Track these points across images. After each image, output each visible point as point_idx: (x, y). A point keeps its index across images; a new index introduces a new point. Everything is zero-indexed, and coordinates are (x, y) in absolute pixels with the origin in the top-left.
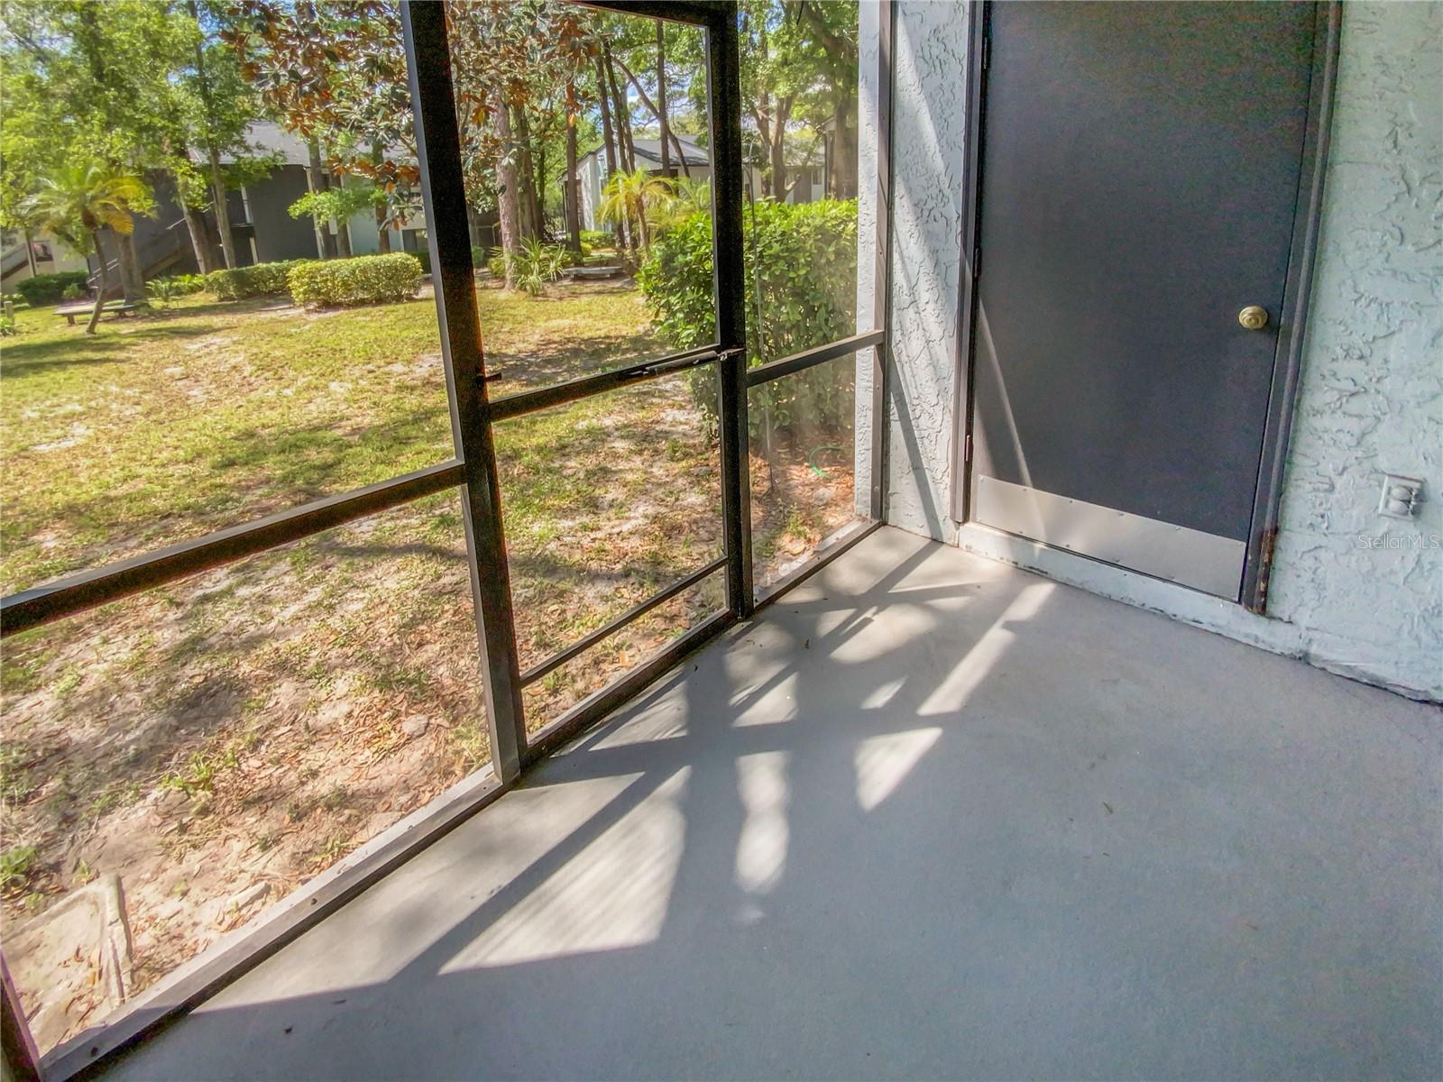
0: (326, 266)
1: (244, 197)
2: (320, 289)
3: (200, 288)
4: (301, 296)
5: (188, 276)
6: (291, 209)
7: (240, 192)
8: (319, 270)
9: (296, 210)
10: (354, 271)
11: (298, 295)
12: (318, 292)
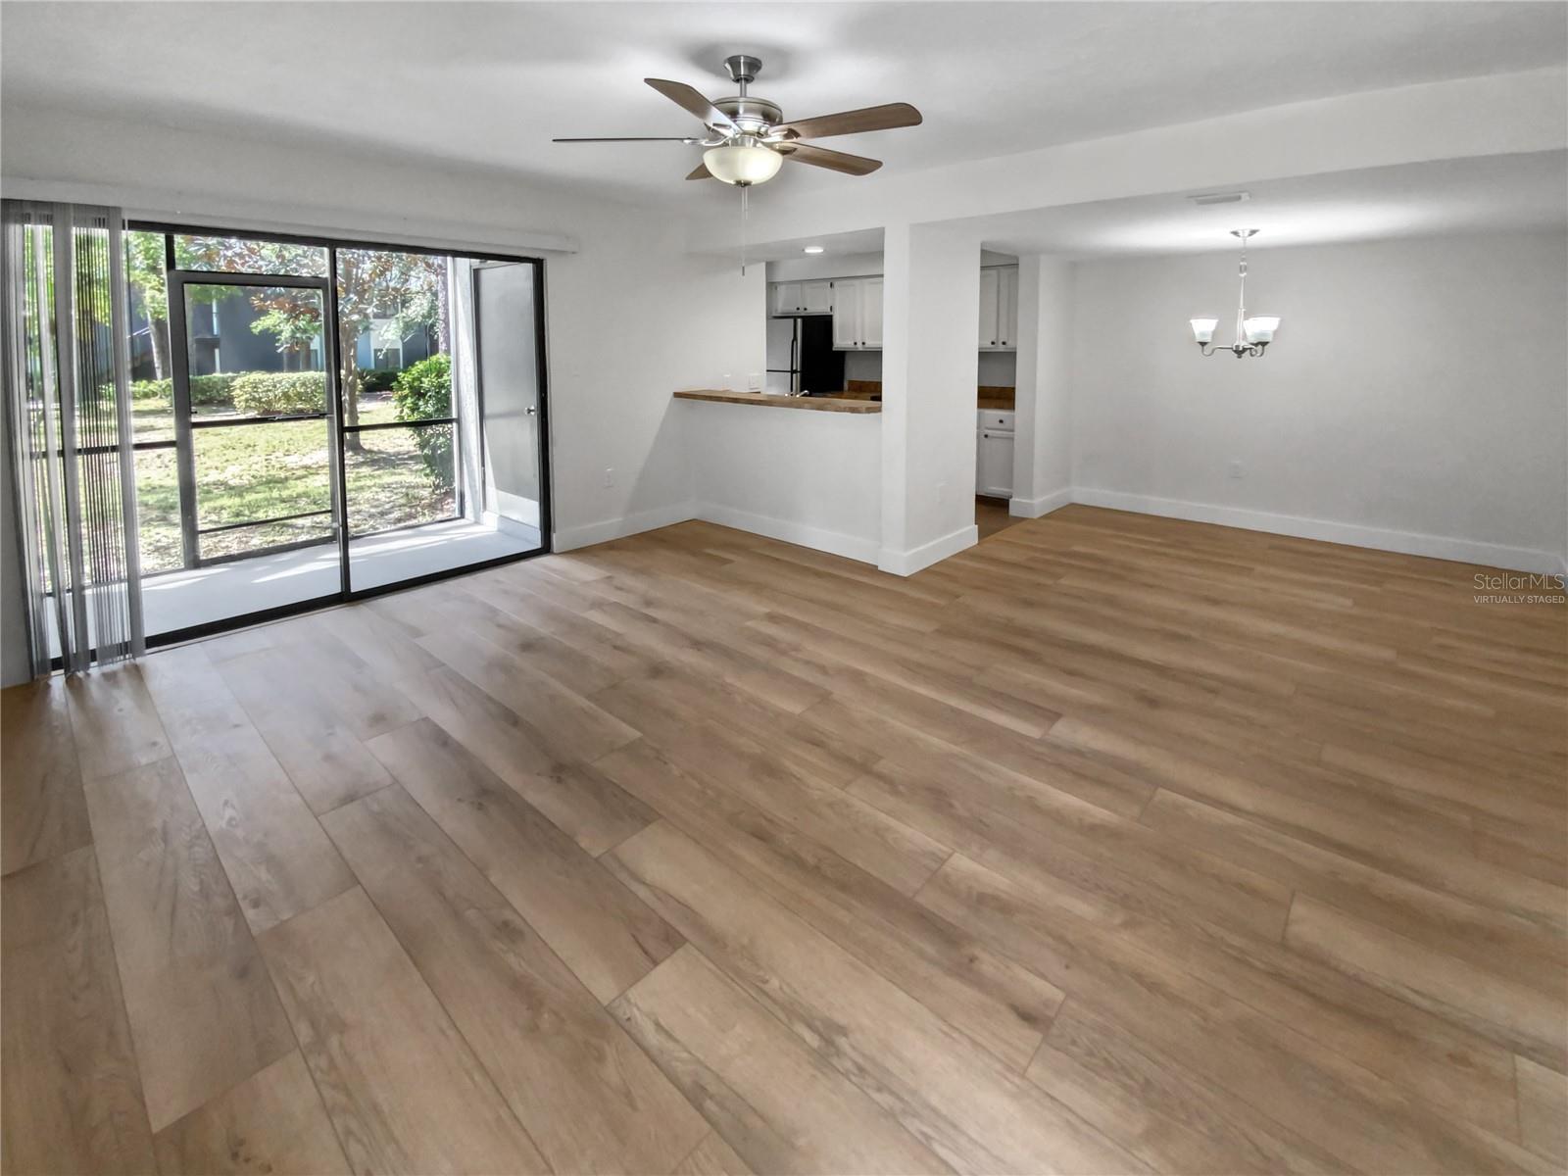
0: (269, 379)
1: (214, 310)
2: (261, 398)
3: (154, 394)
4: (242, 403)
5: (144, 382)
6: (254, 324)
7: (211, 306)
8: (261, 382)
9: (258, 326)
10: (295, 384)
11: (240, 402)
12: (259, 400)
